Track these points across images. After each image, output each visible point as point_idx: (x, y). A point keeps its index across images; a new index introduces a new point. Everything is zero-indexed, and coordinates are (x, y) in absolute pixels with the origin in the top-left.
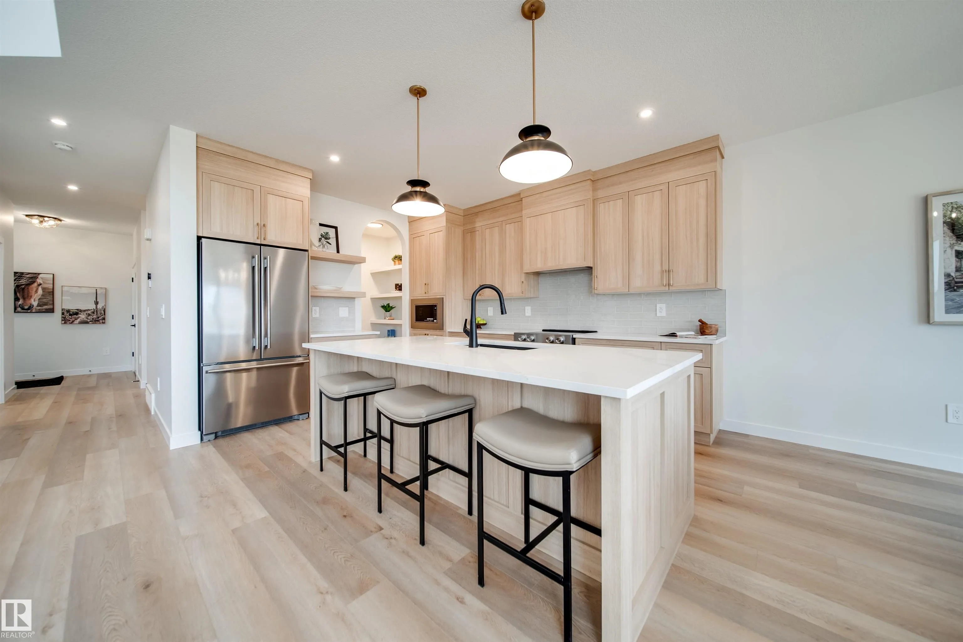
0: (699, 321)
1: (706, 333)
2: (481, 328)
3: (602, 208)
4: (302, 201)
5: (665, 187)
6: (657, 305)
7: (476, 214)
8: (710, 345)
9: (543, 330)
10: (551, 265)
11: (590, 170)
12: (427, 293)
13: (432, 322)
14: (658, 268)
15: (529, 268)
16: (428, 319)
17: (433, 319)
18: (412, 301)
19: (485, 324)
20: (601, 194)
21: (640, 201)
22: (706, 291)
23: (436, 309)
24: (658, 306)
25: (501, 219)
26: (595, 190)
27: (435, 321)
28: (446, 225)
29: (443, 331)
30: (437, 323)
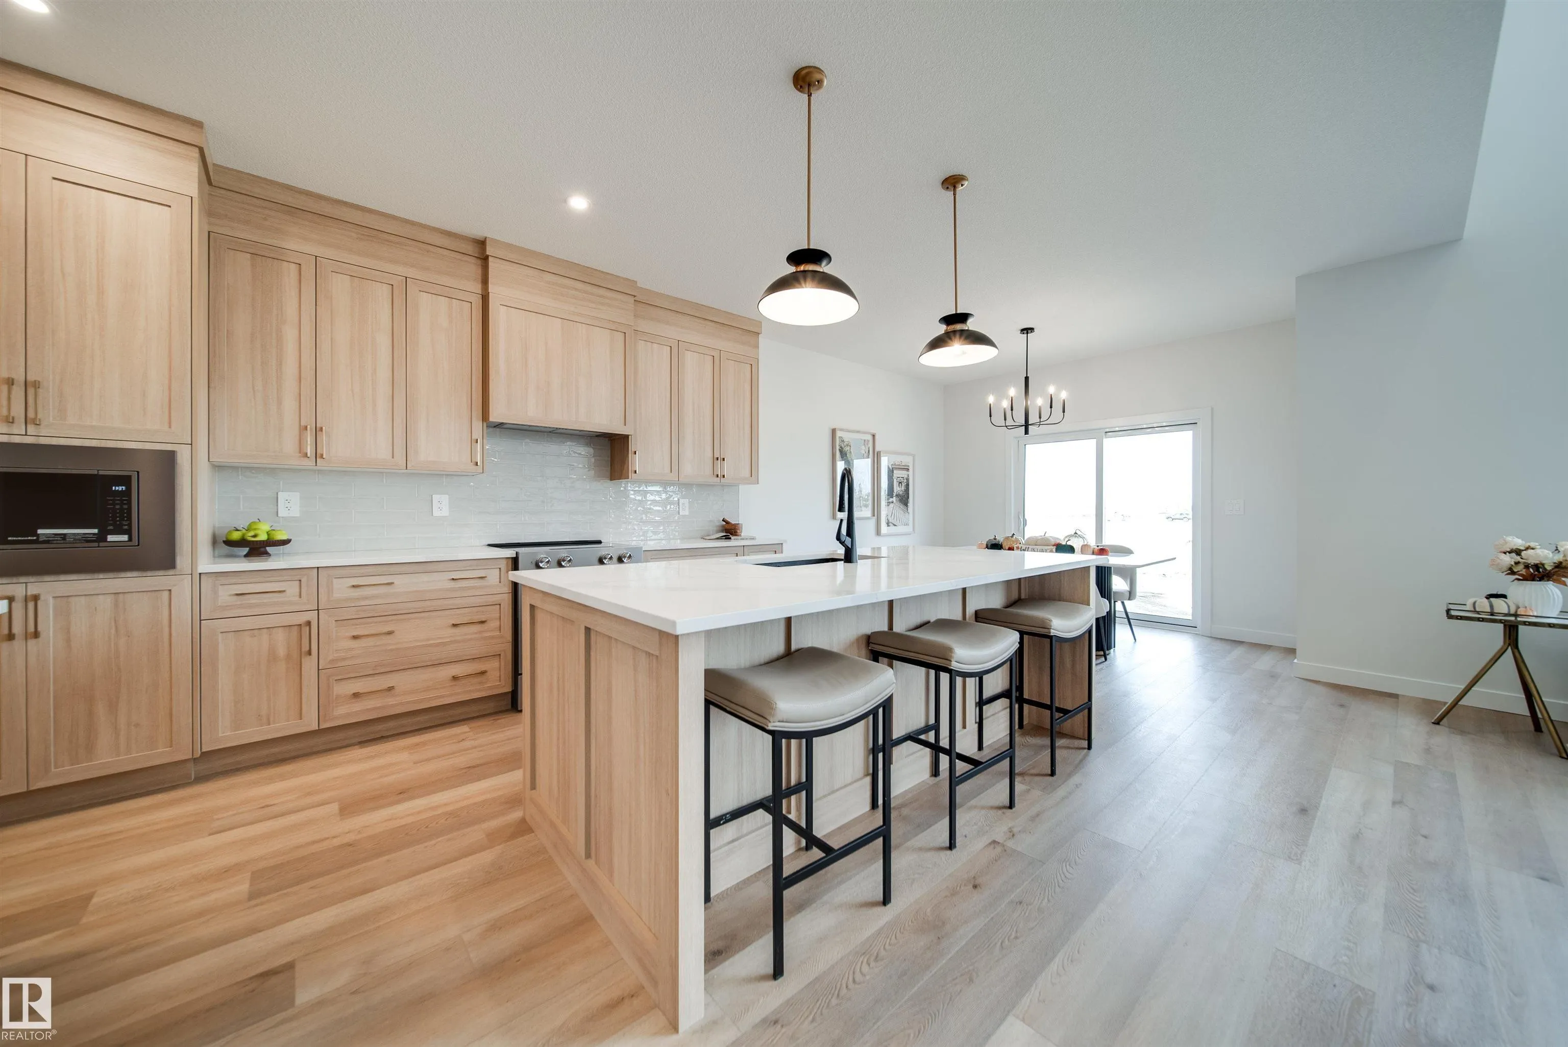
0: (723, 521)
2: (268, 555)
3: (640, 348)
5: (716, 354)
6: (681, 501)
7: (292, 211)
12: (20, 420)
14: (709, 453)
15: (498, 413)
19: (286, 542)
20: (644, 326)
23: (128, 492)
26: (635, 315)
27: (111, 538)
28: (196, 191)
29: (171, 572)
30: (130, 543)
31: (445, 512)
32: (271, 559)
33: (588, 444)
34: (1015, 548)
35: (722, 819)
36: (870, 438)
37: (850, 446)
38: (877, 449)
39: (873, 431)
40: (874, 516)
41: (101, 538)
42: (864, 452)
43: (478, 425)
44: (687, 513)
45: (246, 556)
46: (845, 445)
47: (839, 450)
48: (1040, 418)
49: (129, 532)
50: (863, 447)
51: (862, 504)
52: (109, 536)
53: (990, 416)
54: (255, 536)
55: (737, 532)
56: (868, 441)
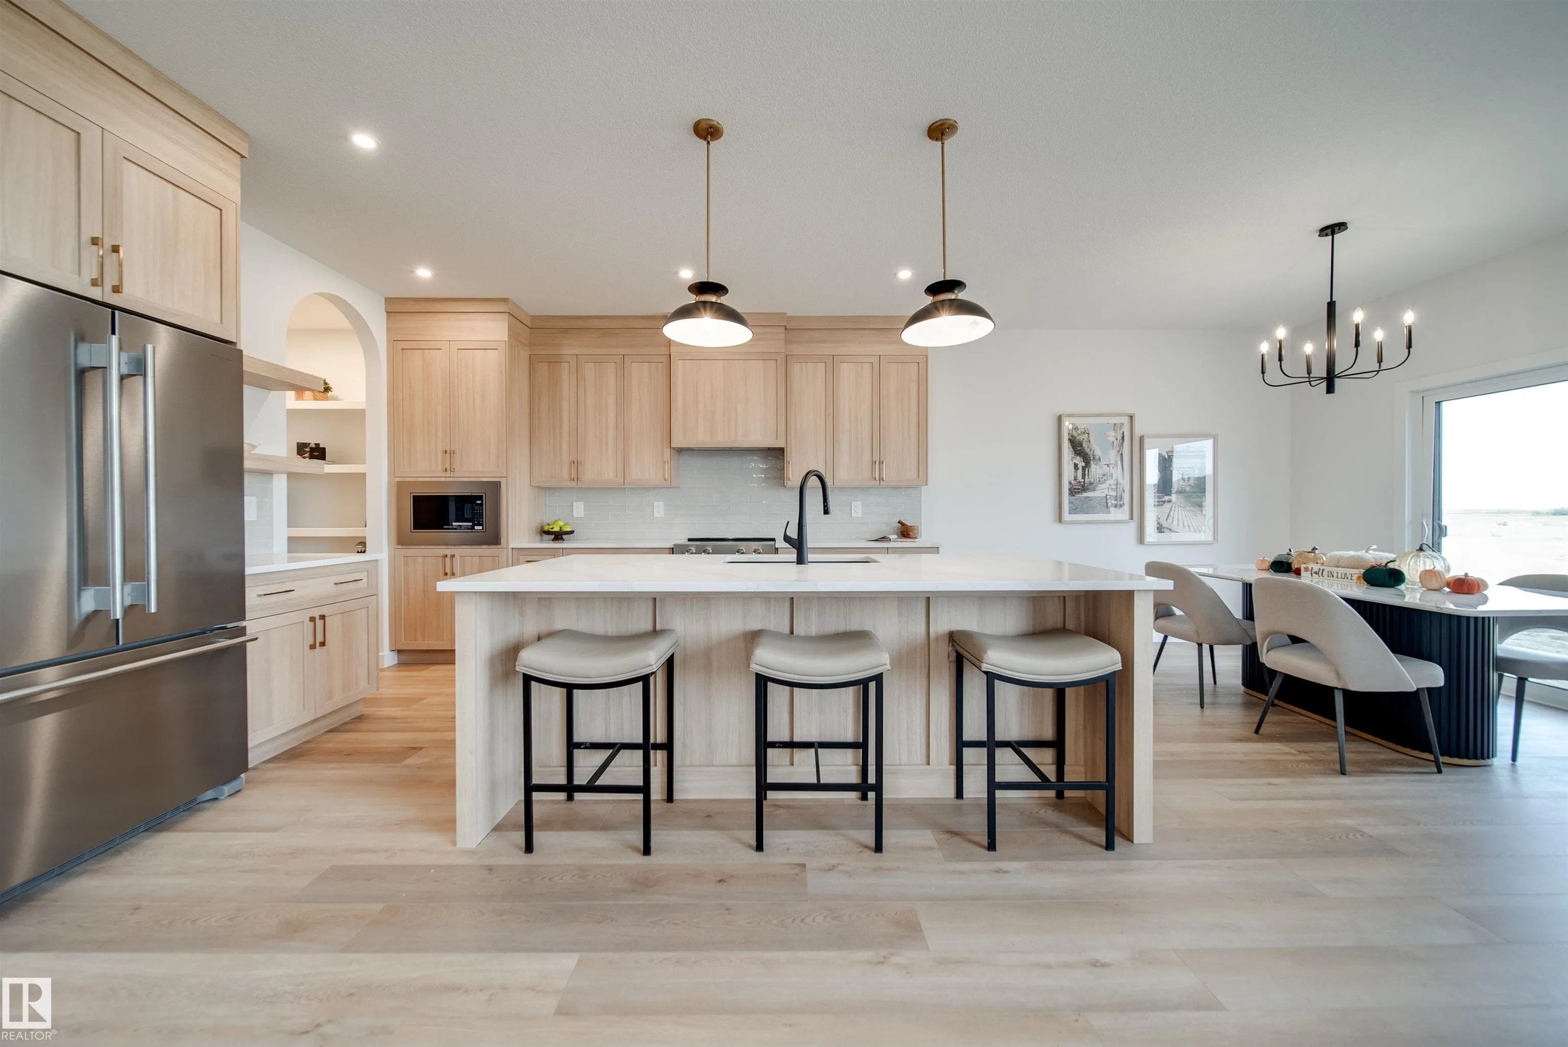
0: (899, 522)
1: (910, 536)
2: (564, 540)
3: (796, 369)
4: (221, 210)
5: (875, 360)
6: (852, 503)
7: (565, 331)
8: (936, 549)
9: (690, 540)
10: (721, 440)
11: (786, 313)
12: (448, 470)
13: (471, 531)
14: (867, 457)
15: (679, 441)
16: (454, 524)
17: (471, 524)
18: (400, 487)
19: (572, 532)
20: (797, 349)
21: (846, 370)
22: (902, 488)
23: (482, 503)
24: (854, 504)
25: (621, 351)
26: (787, 342)
27: (476, 528)
28: (507, 339)
29: (499, 546)
30: (482, 531)
31: (662, 514)
32: (565, 542)
33: (766, 458)
34: (1302, 570)
35: (583, 745)
36: (1126, 421)
37: (1088, 434)
38: (1138, 432)
39: (1131, 412)
40: (1132, 519)
41: (472, 528)
42: (1113, 439)
43: (667, 452)
44: (860, 515)
45: (553, 540)
46: (1080, 432)
47: (1069, 439)
48: (1380, 361)
49: (482, 525)
50: (1112, 433)
51: (1109, 504)
52: (476, 527)
53: (1263, 372)
54: (552, 529)
55: (909, 534)
56: (1122, 425)
